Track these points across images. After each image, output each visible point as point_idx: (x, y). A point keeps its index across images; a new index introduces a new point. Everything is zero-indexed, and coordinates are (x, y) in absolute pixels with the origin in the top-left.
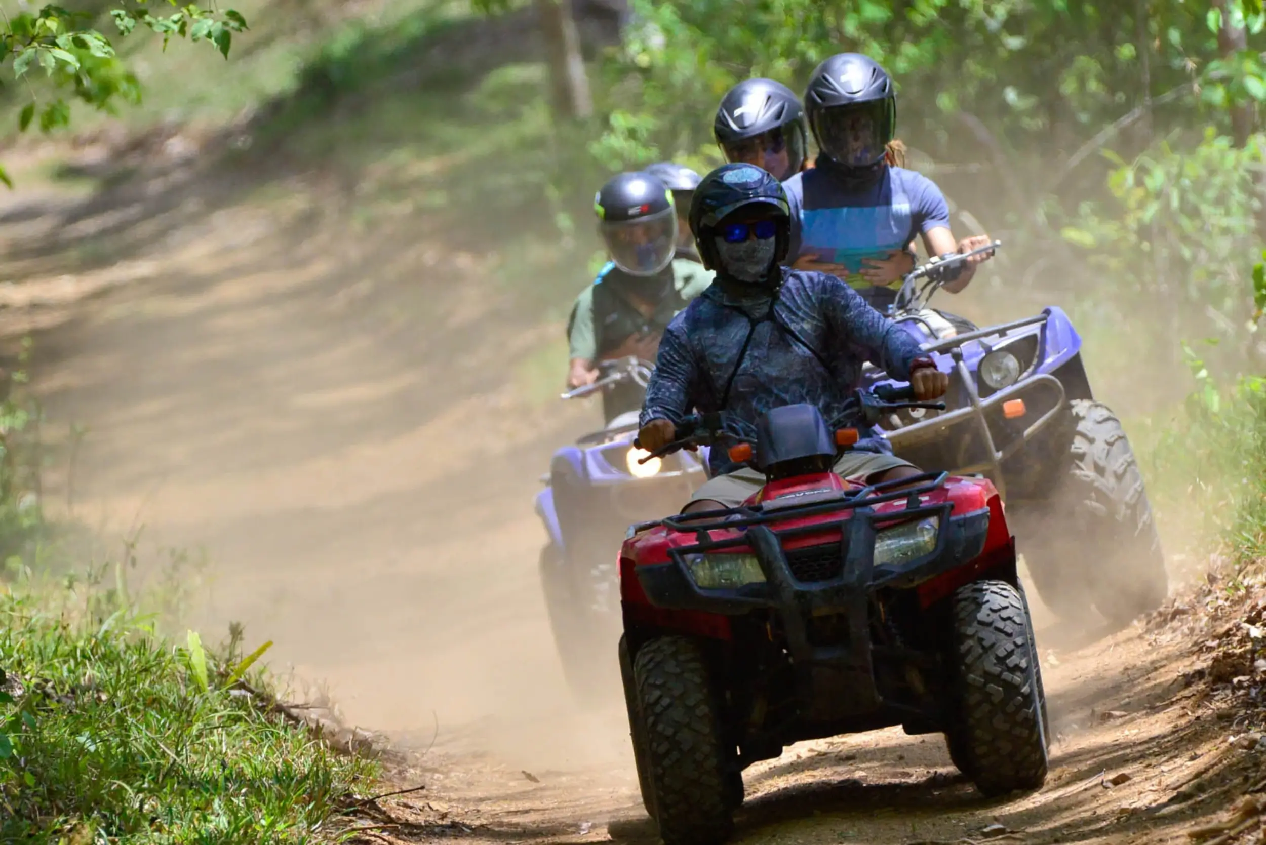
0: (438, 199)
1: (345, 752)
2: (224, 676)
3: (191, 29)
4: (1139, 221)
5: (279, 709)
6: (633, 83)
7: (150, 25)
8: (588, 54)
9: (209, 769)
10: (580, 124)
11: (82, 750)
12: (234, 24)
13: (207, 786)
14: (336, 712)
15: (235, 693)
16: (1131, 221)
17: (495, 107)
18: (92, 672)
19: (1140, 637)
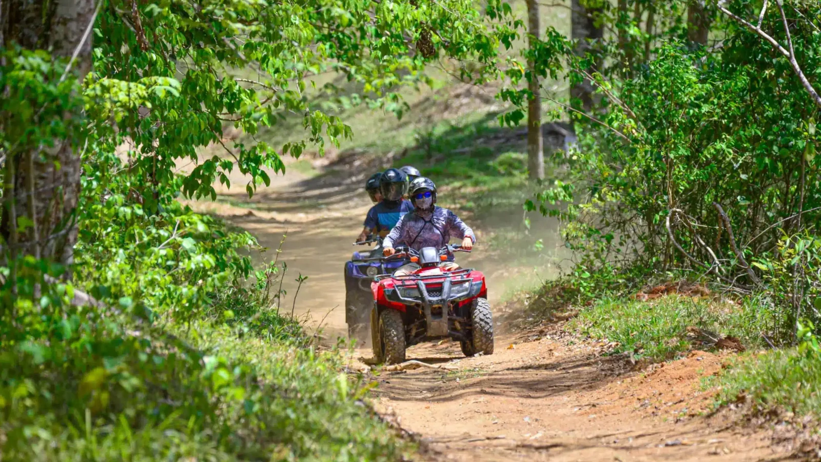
0: (471, 204)
1: (402, 437)
2: (353, 395)
3: (386, 107)
4: (789, 264)
5: (375, 414)
6: (565, 168)
7: (367, 103)
8: (546, 152)
9: (341, 435)
10: (539, 182)
11: (288, 417)
12: (405, 108)
13: (341, 442)
14: (399, 420)
15: (357, 403)
16: (785, 263)
17: (502, 169)
18: (294, 384)
19: (768, 447)
